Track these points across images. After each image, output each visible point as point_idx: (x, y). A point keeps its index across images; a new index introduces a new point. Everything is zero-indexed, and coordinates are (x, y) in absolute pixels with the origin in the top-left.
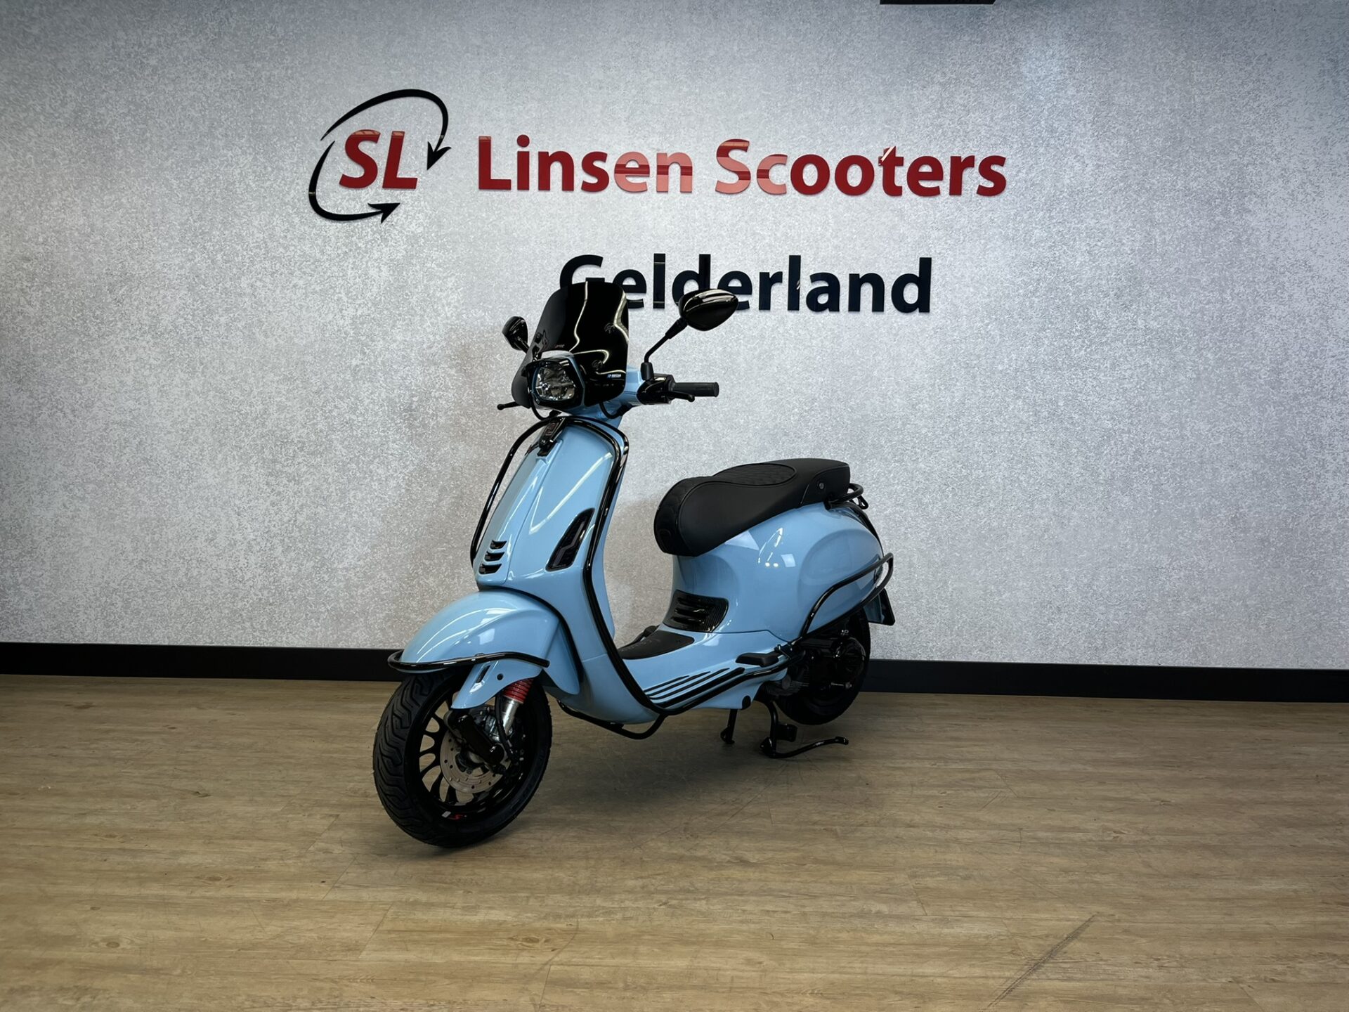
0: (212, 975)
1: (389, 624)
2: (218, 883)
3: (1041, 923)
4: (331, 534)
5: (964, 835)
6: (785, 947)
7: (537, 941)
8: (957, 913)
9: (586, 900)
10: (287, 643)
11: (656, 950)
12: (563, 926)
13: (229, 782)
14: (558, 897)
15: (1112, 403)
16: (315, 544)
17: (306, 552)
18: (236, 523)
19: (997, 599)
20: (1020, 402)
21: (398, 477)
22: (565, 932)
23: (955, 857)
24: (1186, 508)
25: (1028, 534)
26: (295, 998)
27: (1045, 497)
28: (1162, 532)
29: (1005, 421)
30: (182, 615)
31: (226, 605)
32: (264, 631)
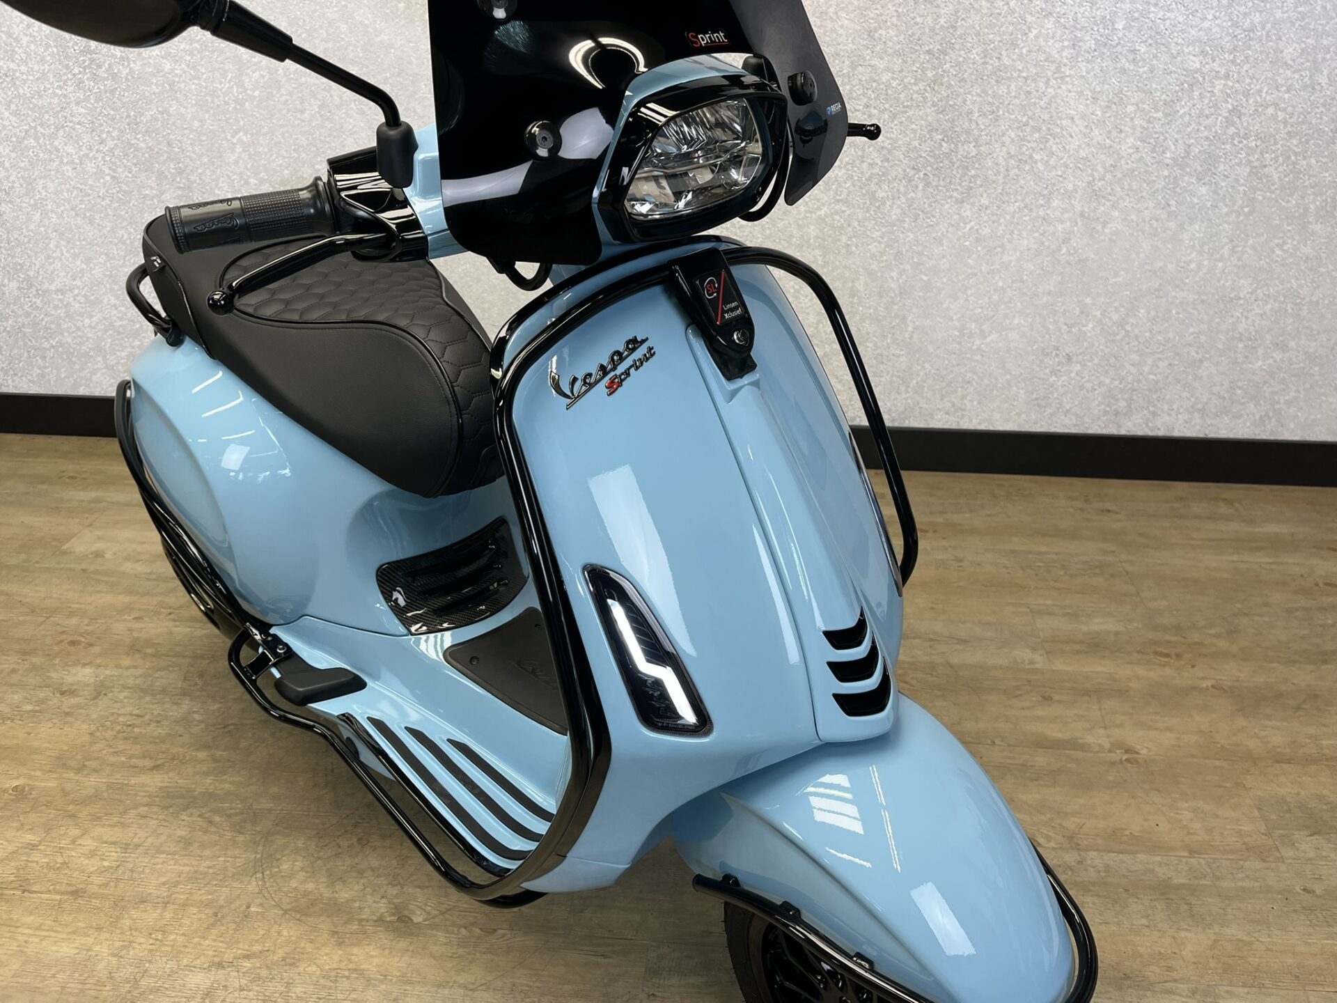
15: (1206, 24)
19: (978, 342)
20: (1049, 24)
21: (96, 158)
24: (1297, 205)
25: (1035, 246)
27: (1070, 187)
28: (1250, 242)
29: (1021, 56)
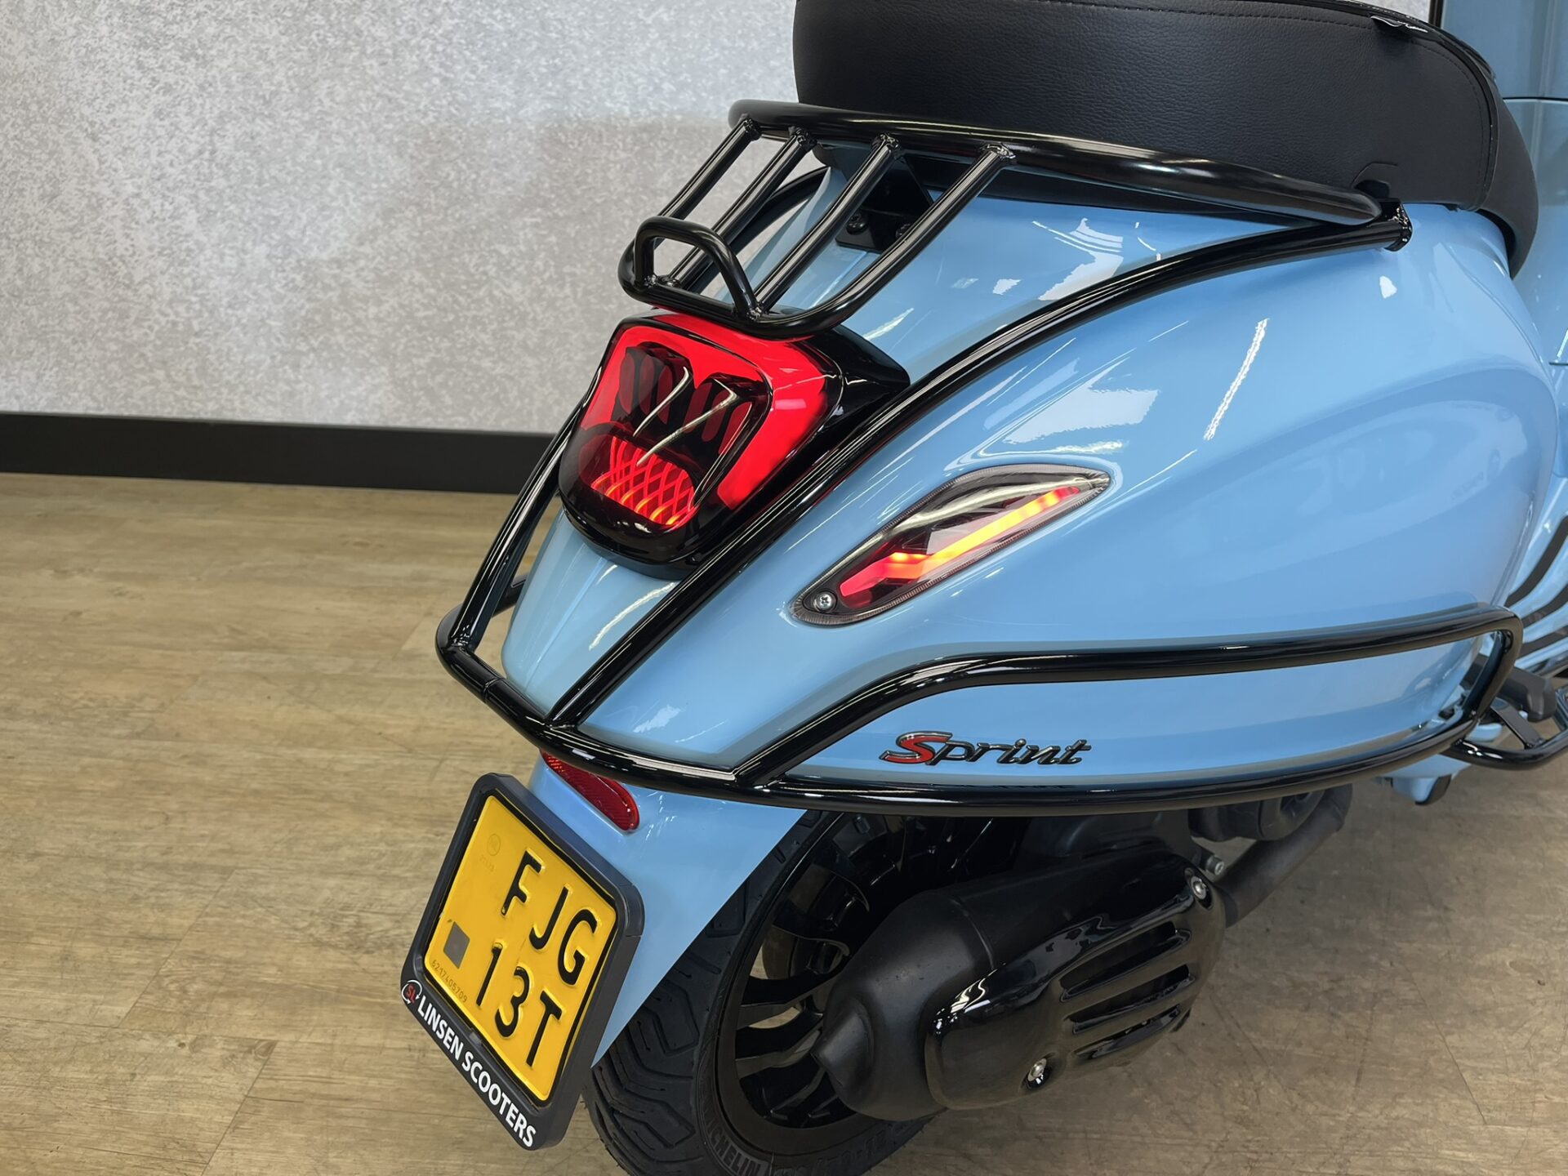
1: (439, 378)
4: (294, 183)
10: (244, 412)
16: (265, 206)
17: (248, 223)
18: (93, 158)
30: (31, 353)
31: (110, 334)
32: (195, 387)
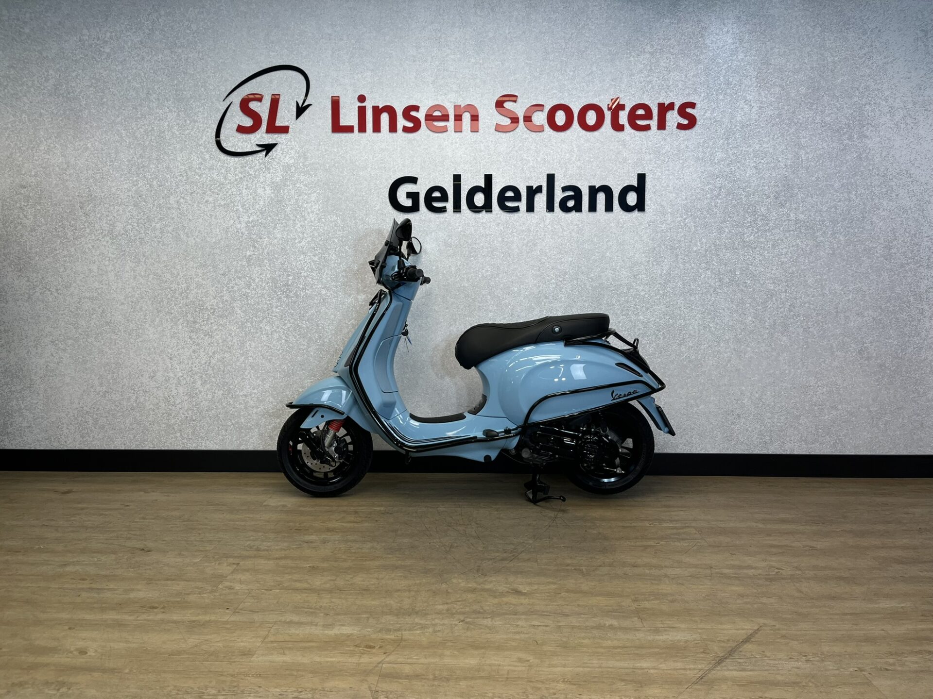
0: (150, 672)
2: (155, 610)
3: (725, 632)
4: (234, 371)
5: (671, 572)
6: (545, 650)
7: (374, 647)
8: (665, 625)
9: (408, 619)
11: (456, 653)
12: (392, 637)
13: (164, 542)
14: (389, 617)
15: (773, 272)
16: (224, 379)
17: (217, 384)
18: (170, 365)
19: (695, 409)
20: (709, 273)
22: (394, 641)
23: (666, 587)
24: (827, 344)
25: (716, 364)
26: (206, 687)
27: (727, 338)
28: (810, 361)
29: (699, 285)
30: (133, 429)
31: (164, 422)
32: (190, 439)
